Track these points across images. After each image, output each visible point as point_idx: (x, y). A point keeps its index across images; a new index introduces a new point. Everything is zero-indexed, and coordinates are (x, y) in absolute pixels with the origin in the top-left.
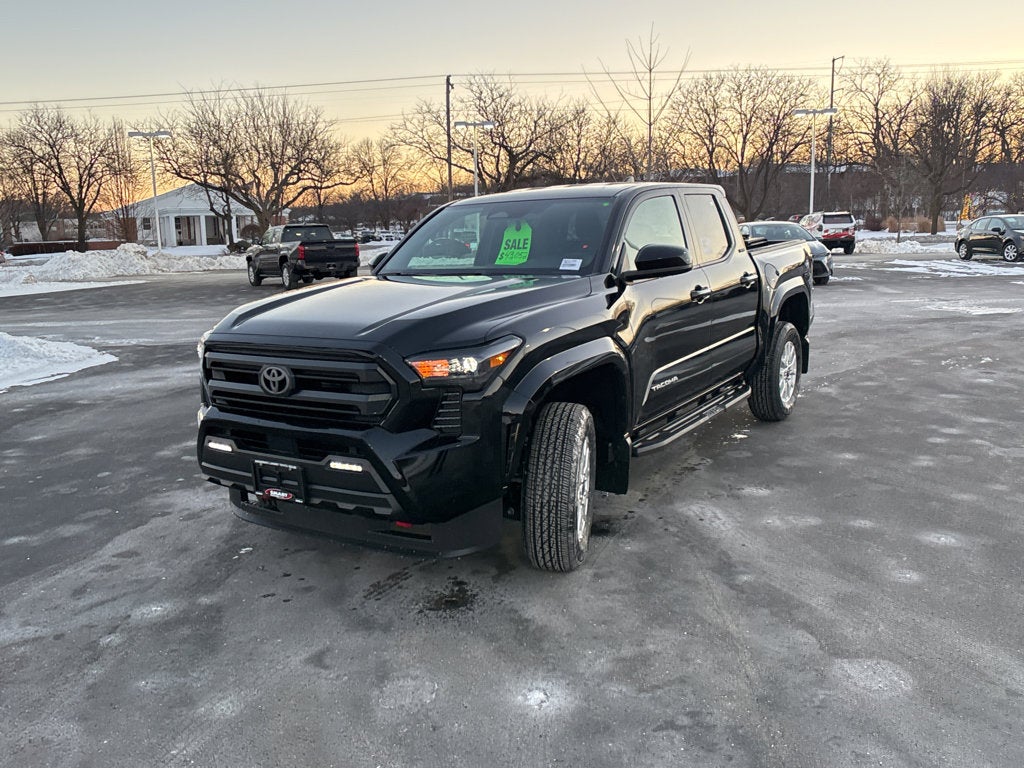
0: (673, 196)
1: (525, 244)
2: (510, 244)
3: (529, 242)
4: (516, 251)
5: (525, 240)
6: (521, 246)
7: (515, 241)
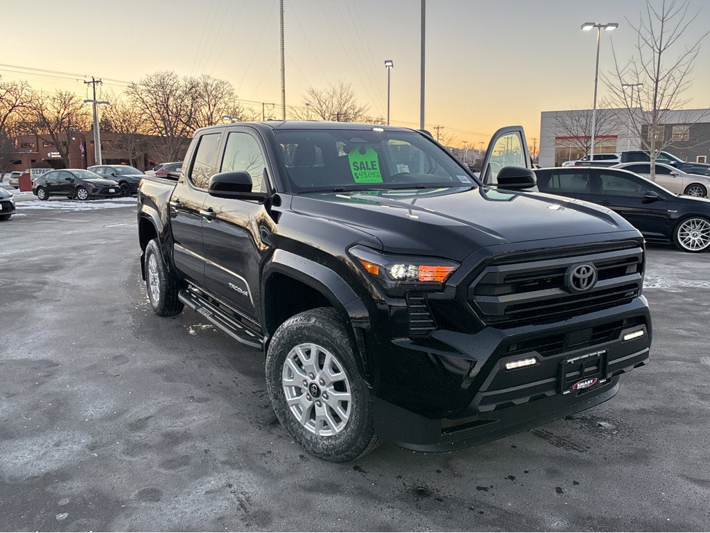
0: (520, 132)
1: (373, 165)
2: (359, 165)
3: (377, 164)
4: (367, 171)
5: (372, 162)
6: (370, 166)
7: (362, 163)
